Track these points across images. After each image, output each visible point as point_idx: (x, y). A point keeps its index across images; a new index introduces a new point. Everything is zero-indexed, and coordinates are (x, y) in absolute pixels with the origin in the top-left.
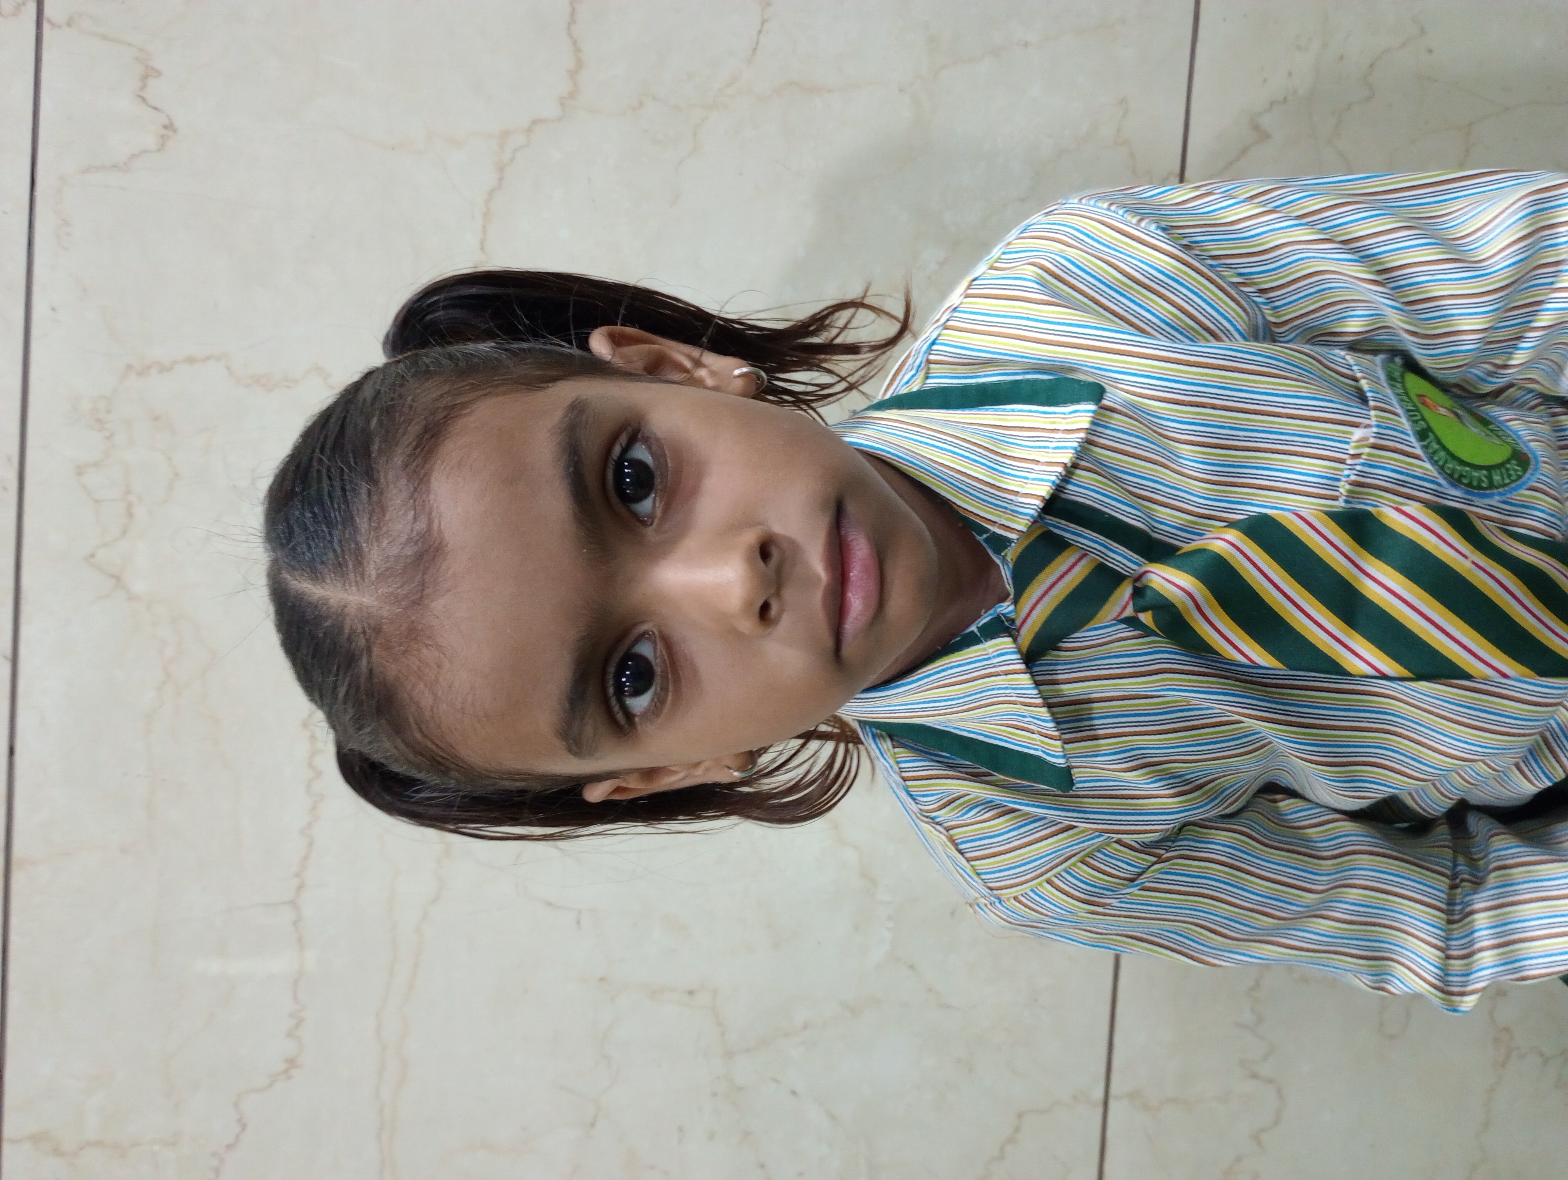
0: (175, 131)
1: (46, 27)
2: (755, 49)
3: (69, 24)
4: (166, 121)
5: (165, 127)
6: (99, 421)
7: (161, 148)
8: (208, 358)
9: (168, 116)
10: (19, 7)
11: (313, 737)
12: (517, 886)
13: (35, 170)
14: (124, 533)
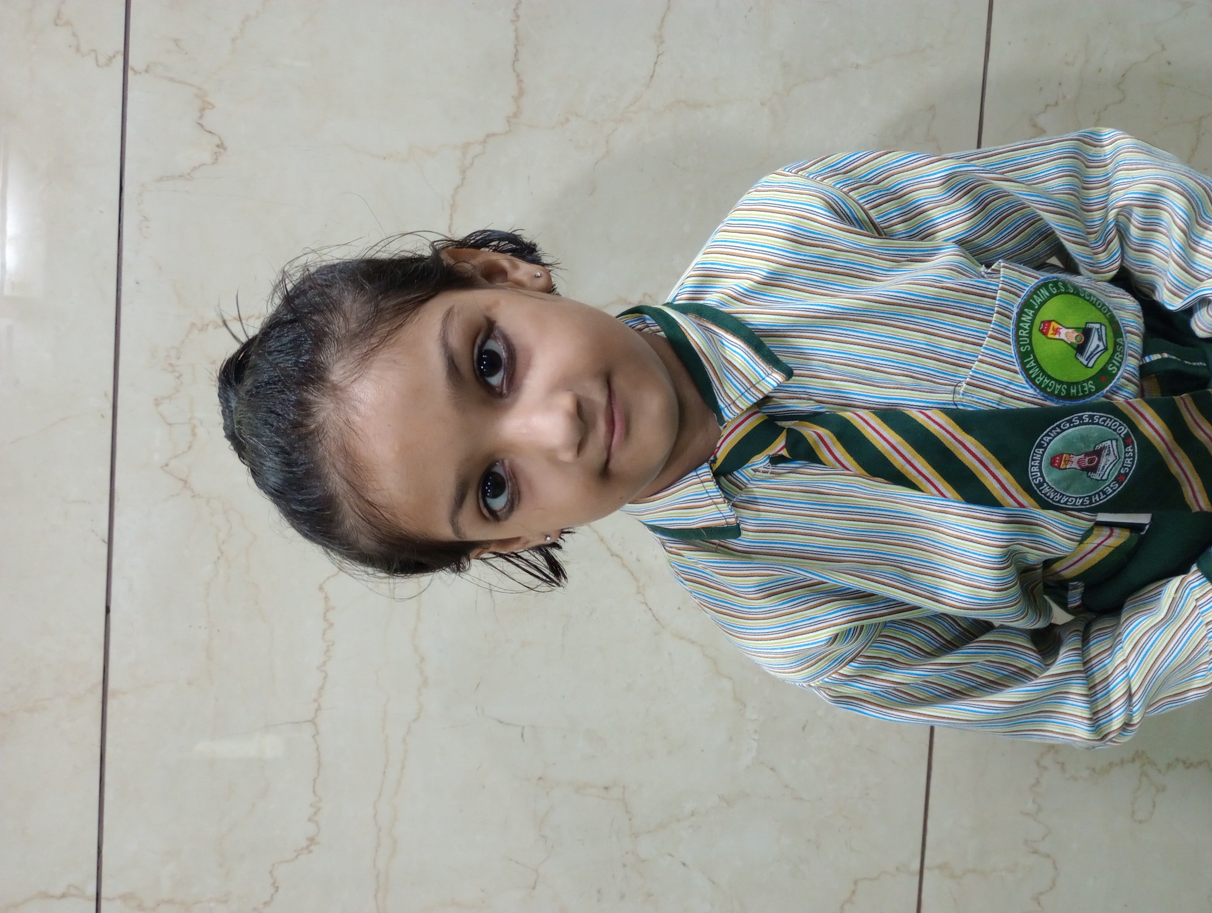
0: (225, 149)
1: (130, 74)
2: (652, 76)
3: (147, 71)
4: (219, 142)
5: (218, 146)
6: (171, 365)
7: (215, 161)
8: (250, 318)
9: (219, 137)
10: (110, 59)
11: (326, 598)
12: (476, 709)
13: (123, 180)
14: (190, 448)
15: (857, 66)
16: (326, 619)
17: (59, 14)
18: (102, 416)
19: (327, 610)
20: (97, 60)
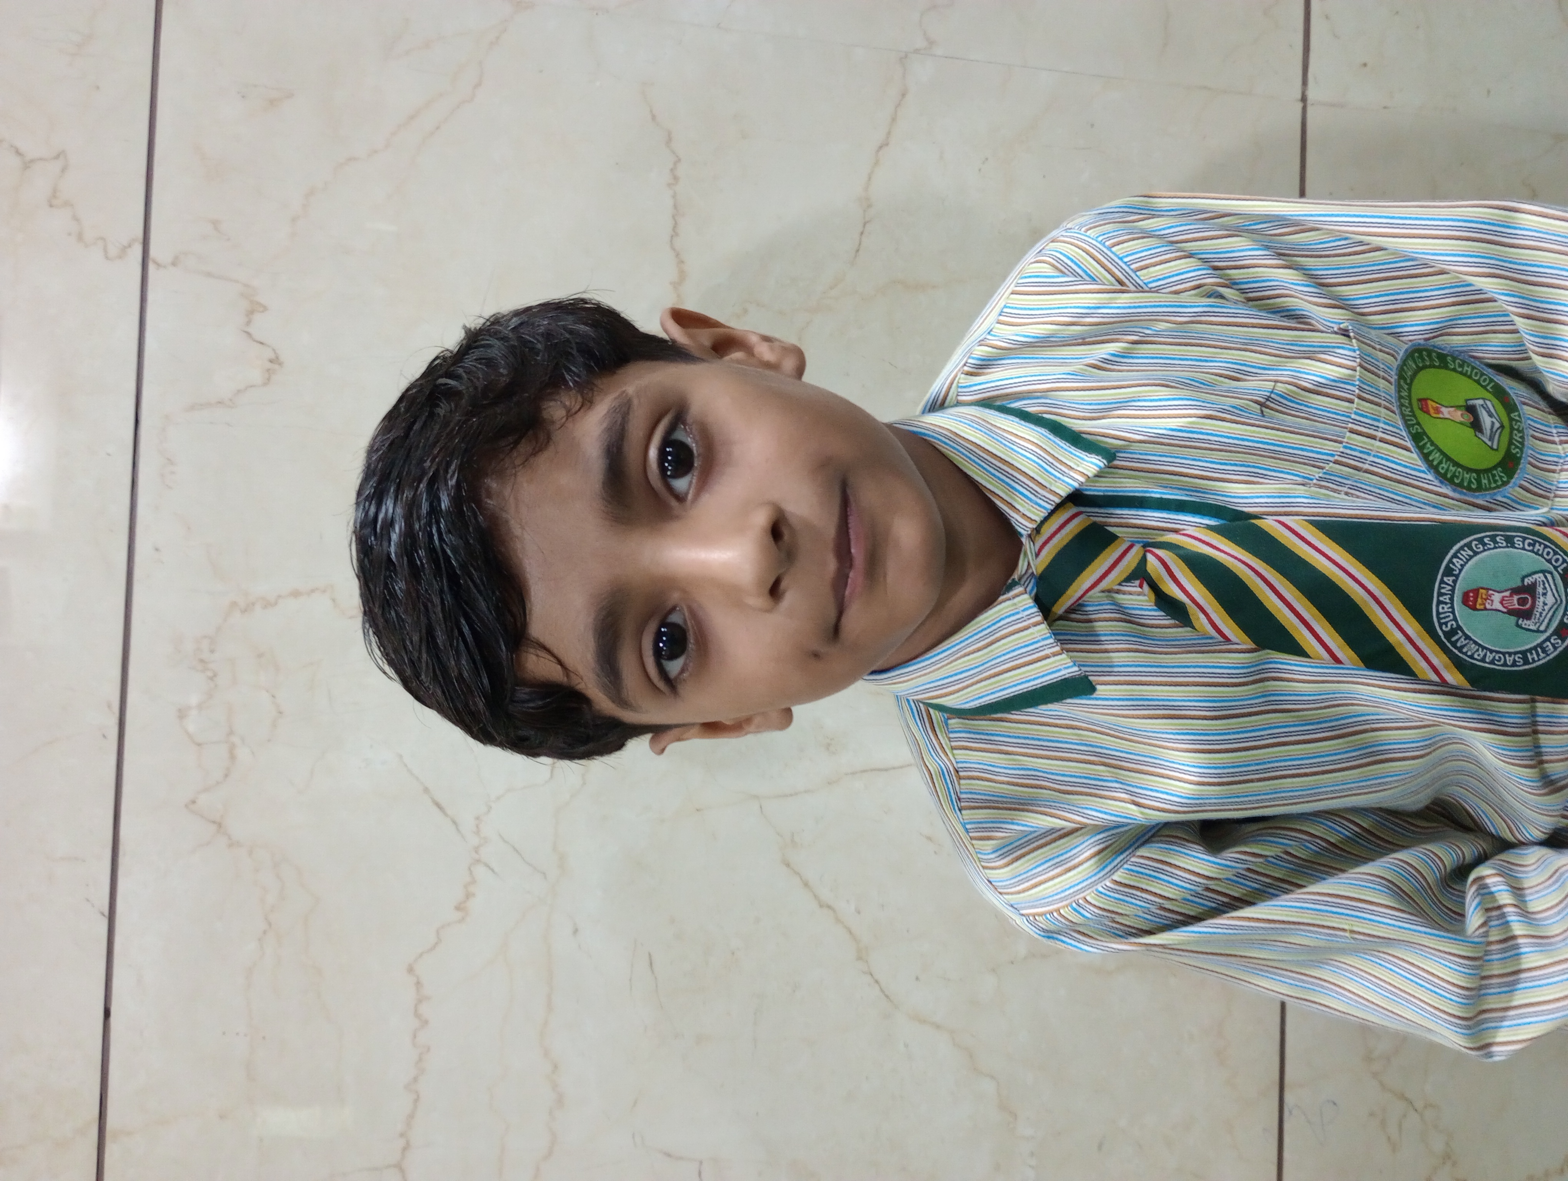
0: (280, 364)
1: (151, 267)
2: (858, 251)
3: (174, 264)
4: (272, 356)
5: (271, 361)
6: (202, 661)
7: (267, 382)
8: (313, 591)
9: (274, 350)
10: (124, 250)
11: (418, 984)
12: (633, 1137)
13: (139, 409)
14: (226, 776)
16: (417, 1015)
17: (55, 192)
18: (104, 736)
19: (420, 1001)
20: (105, 251)
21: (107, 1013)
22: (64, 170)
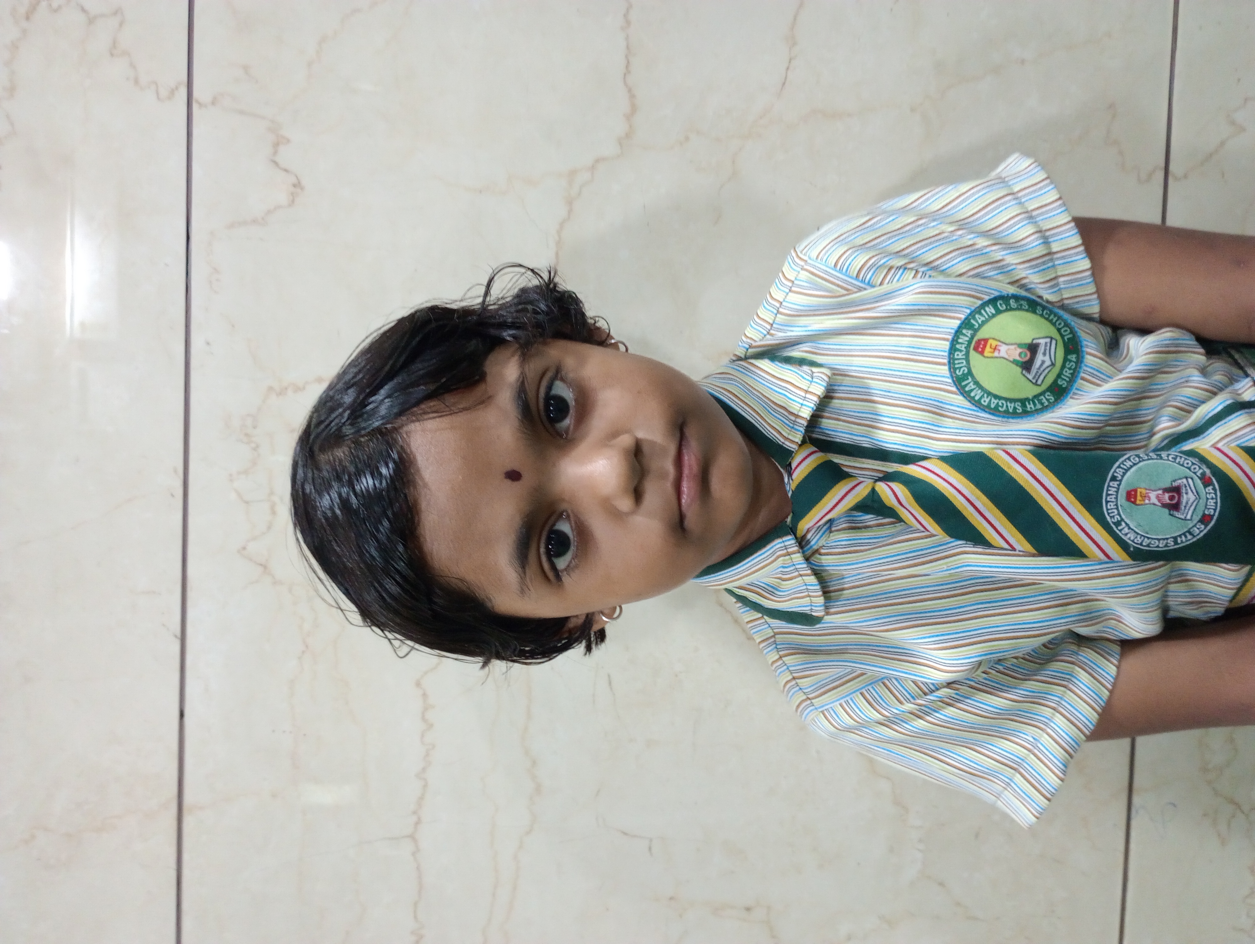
0: (302, 189)
1: (195, 107)
2: (784, 84)
3: (213, 104)
4: (293, 180)
5: (294, 186)
6: (247, 435)
7: (292, 204)
9: (296, 176)
10: (172, 92)
11: (425, 695)
12: (597, 819)
13: (189, 227)
14: (269, 528)
15: (1023, 62)
16: (424, 719)
17: (115, 44)
18: (172, 494)
19: (426, 709)
20: (158, 94)
21: (182, 715)
22: (121, 24)
